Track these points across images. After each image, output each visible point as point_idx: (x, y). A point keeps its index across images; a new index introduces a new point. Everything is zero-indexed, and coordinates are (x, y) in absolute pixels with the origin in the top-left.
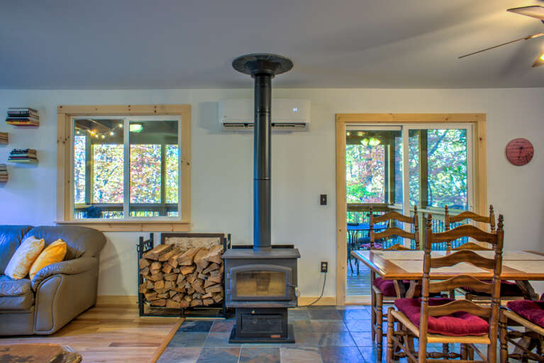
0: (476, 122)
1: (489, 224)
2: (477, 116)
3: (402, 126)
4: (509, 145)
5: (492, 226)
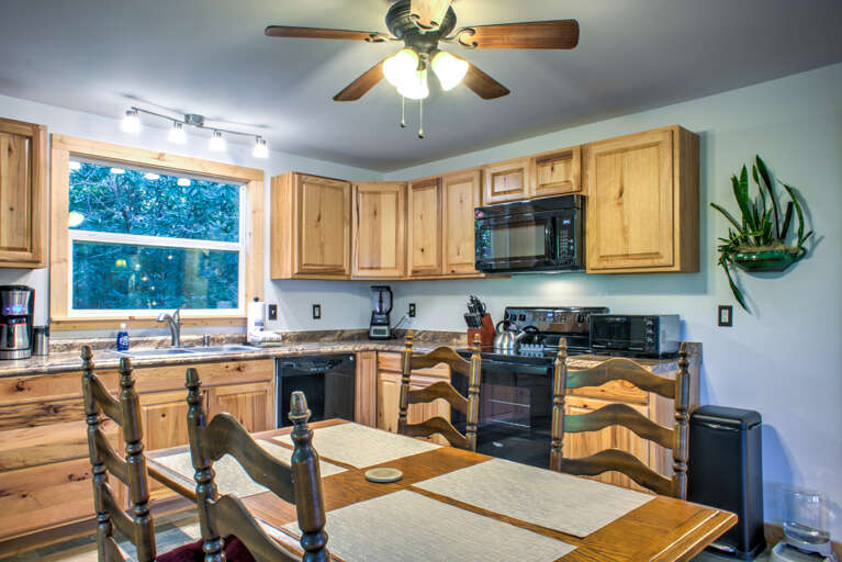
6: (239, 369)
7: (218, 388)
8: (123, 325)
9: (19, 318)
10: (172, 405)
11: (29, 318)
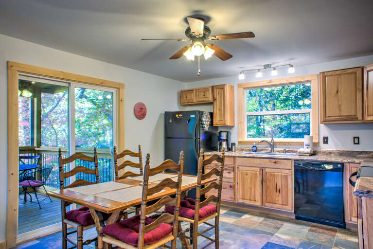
0: (119, 89)
1: (138, 158)
2: (120, 84)
3: (69, 84)
4: (135, 106)
5: (140, 159)
6: (275, 163)
7: (266, 169)
8: (255, 144)
9: (224, 140)
10: (250, 172)
11: (227, 140)
